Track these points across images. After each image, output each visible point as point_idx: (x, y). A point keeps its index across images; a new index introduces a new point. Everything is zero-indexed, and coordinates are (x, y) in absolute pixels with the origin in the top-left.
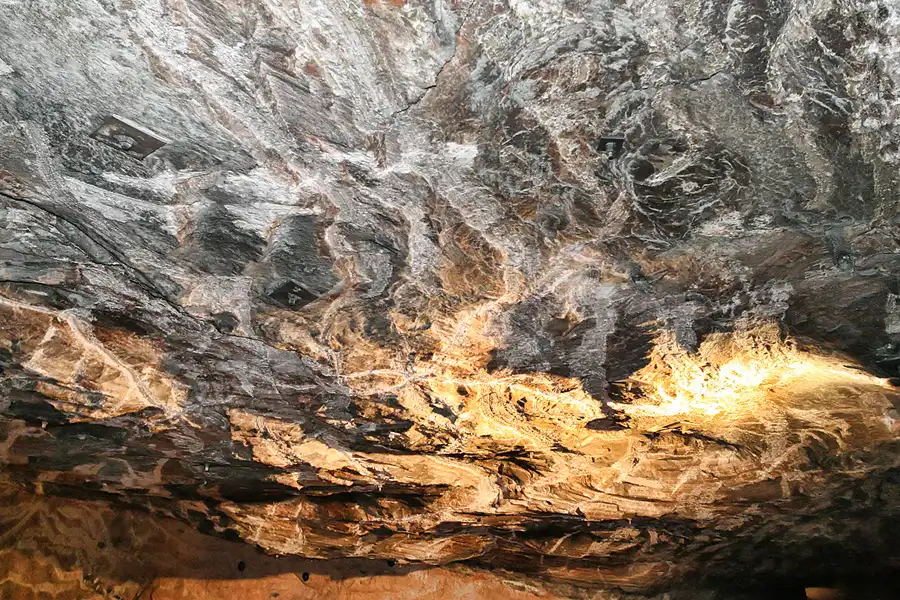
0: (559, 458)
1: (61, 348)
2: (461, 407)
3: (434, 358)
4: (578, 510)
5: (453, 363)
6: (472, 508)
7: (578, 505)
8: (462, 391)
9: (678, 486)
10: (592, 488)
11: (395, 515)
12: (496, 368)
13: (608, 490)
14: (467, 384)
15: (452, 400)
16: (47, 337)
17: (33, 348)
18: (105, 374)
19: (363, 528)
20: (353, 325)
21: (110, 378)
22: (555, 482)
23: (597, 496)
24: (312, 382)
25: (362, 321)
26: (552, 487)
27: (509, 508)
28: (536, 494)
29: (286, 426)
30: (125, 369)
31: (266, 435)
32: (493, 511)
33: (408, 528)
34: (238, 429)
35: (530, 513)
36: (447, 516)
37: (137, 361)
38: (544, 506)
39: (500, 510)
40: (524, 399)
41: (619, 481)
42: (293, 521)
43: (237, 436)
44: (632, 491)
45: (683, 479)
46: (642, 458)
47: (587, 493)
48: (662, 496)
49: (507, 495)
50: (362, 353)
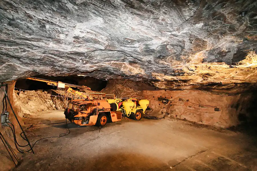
0: (217, 74)
1: (125, 67)
2: (195, 69)
3: (190, 62)
4: (220, 82)
5: (194, 62)
6: (197, 82)
7: (220, 81)
8: (196, 67)
9: (247, 77)
10: (224, 78)
11: (181, 83)
12: (204, 62)
13: (228, 78)
14: (197, 65)
15: (194, 69)
16: (123, 66)
17: (121, 68)
18: (132, 70)
19: (175, 85)
20: (173, 59)
22: (216, 77)
23: (225, 79)
24: (166, 68)
25: (175, 58)
26: (215, 78)
27: (204, 82)
28: (210, 80)
29: (161, 74)
30: (135, 68)
31: (158, 76)
32: (201, 82)
33: (184, 85)
34: (153, 75)
35: (209, 82)
36: (191, 83)
37: (136, 67)
38: (213, 81)
39: (202, 82)
40: (210, 67)
41: (231, 76)
42: (163, 84)
43: (153, 76)
44: (234, 78)
45: (249, 75)
46: (238, 72)
47: (223, 79)
48: (243, 79)
49: (204, 80)
50: (175, 63)
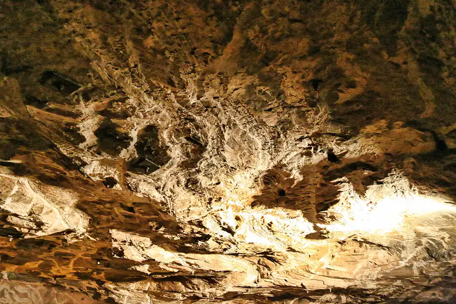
0: (291, 255)
1: (20, 197)
2: (237, 227)
3: (222, 200)
4: (302, 285)
5: (232, 203)
6: (244, 284)
7: (301, 282)
8: (237, 218)
9: (357, 270)
10: (309, 272)
11: (201, 288)
12: (255, 205)
13: (318, 273)
14: (240, 214)
15: (232, 223)
16: (13, 192)
17: (6, 197)
18: (44, 211)
19: (183, 296)
20: (178, 183)
21: (47, 213)
22: (289, 269)
23: (312, 276)
24: (157, 214)
25: (183, 181)
26: (287, 271)
27: (263, 283)
28: (279, 276)
29: (142, 239)
30: (52, 207)
31: (131, 244)
32: (255, 285)
33: (208, 296)
34: (116, 240)
35: (276, 286)
36: (230, 288)
37: (61, 204)
38: (284, 283)
39: (259, 285)
40: (271, 223)
41: (324, 267)
42: (145, 292)
43: (115, 245)
44: (331, 274)
45: (359, 266)
46: (336, 255)
47: (307, 274)
48: (348, 276)
49: (262, 276)
50: (183, 198)
